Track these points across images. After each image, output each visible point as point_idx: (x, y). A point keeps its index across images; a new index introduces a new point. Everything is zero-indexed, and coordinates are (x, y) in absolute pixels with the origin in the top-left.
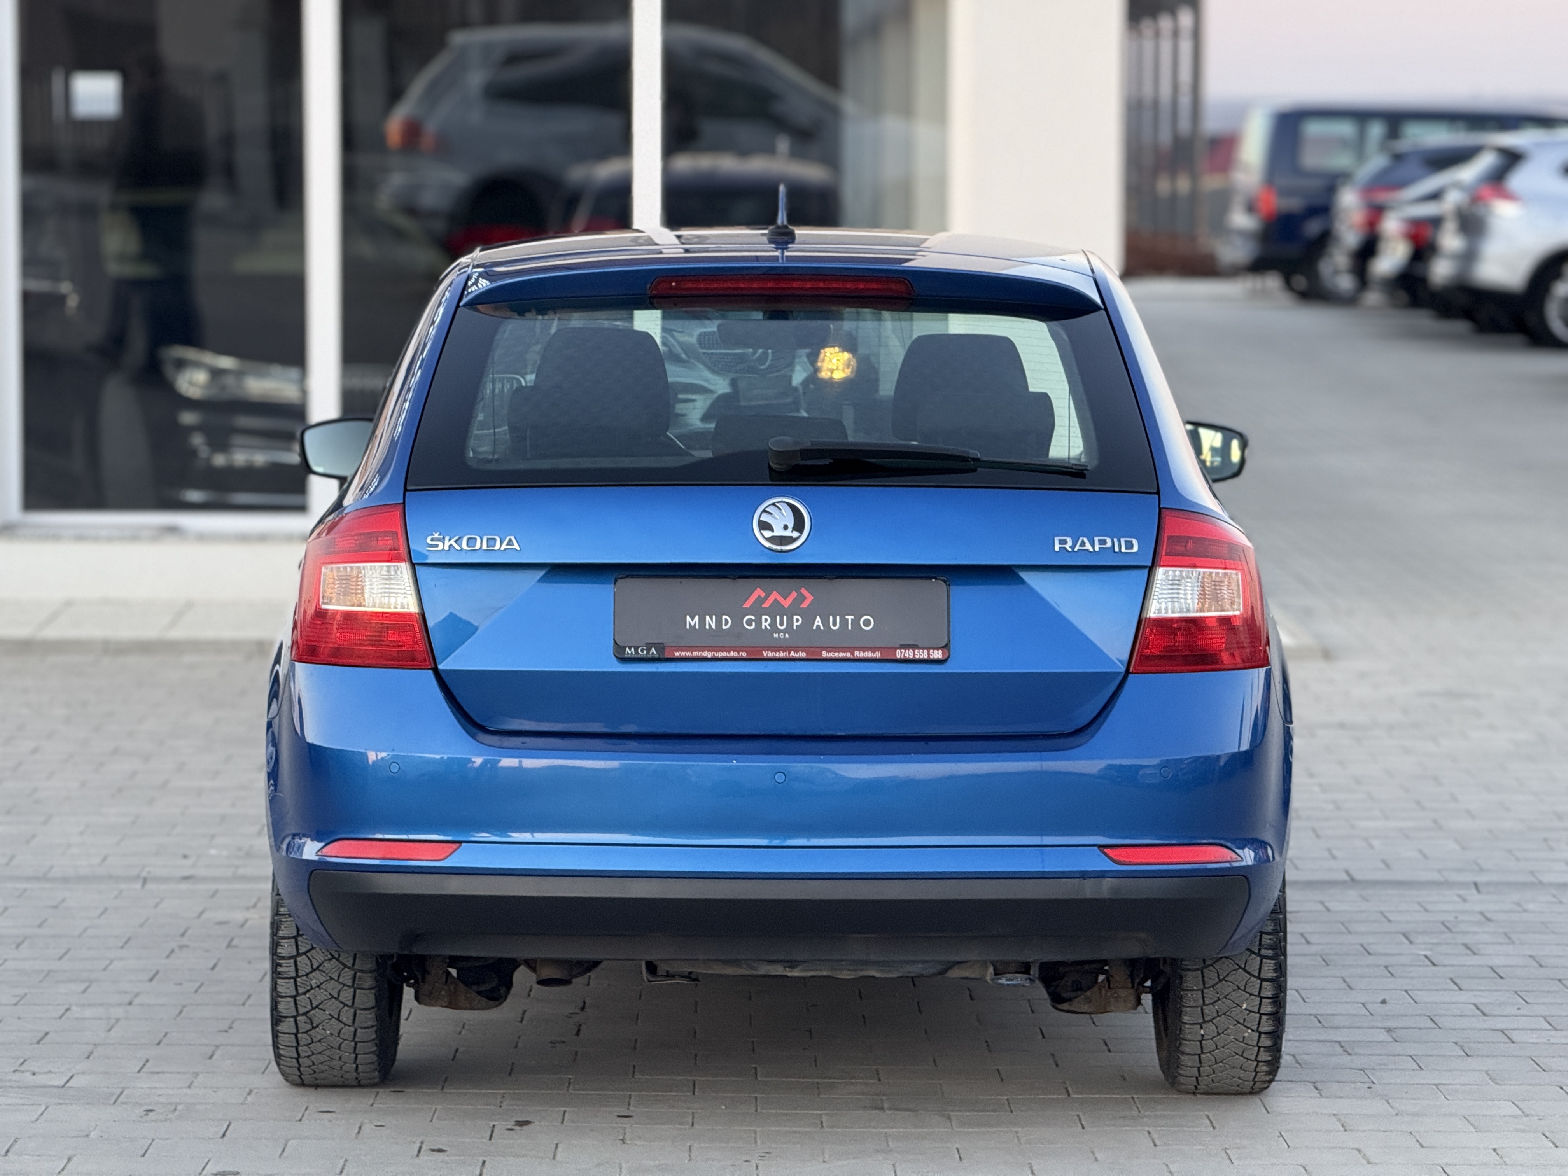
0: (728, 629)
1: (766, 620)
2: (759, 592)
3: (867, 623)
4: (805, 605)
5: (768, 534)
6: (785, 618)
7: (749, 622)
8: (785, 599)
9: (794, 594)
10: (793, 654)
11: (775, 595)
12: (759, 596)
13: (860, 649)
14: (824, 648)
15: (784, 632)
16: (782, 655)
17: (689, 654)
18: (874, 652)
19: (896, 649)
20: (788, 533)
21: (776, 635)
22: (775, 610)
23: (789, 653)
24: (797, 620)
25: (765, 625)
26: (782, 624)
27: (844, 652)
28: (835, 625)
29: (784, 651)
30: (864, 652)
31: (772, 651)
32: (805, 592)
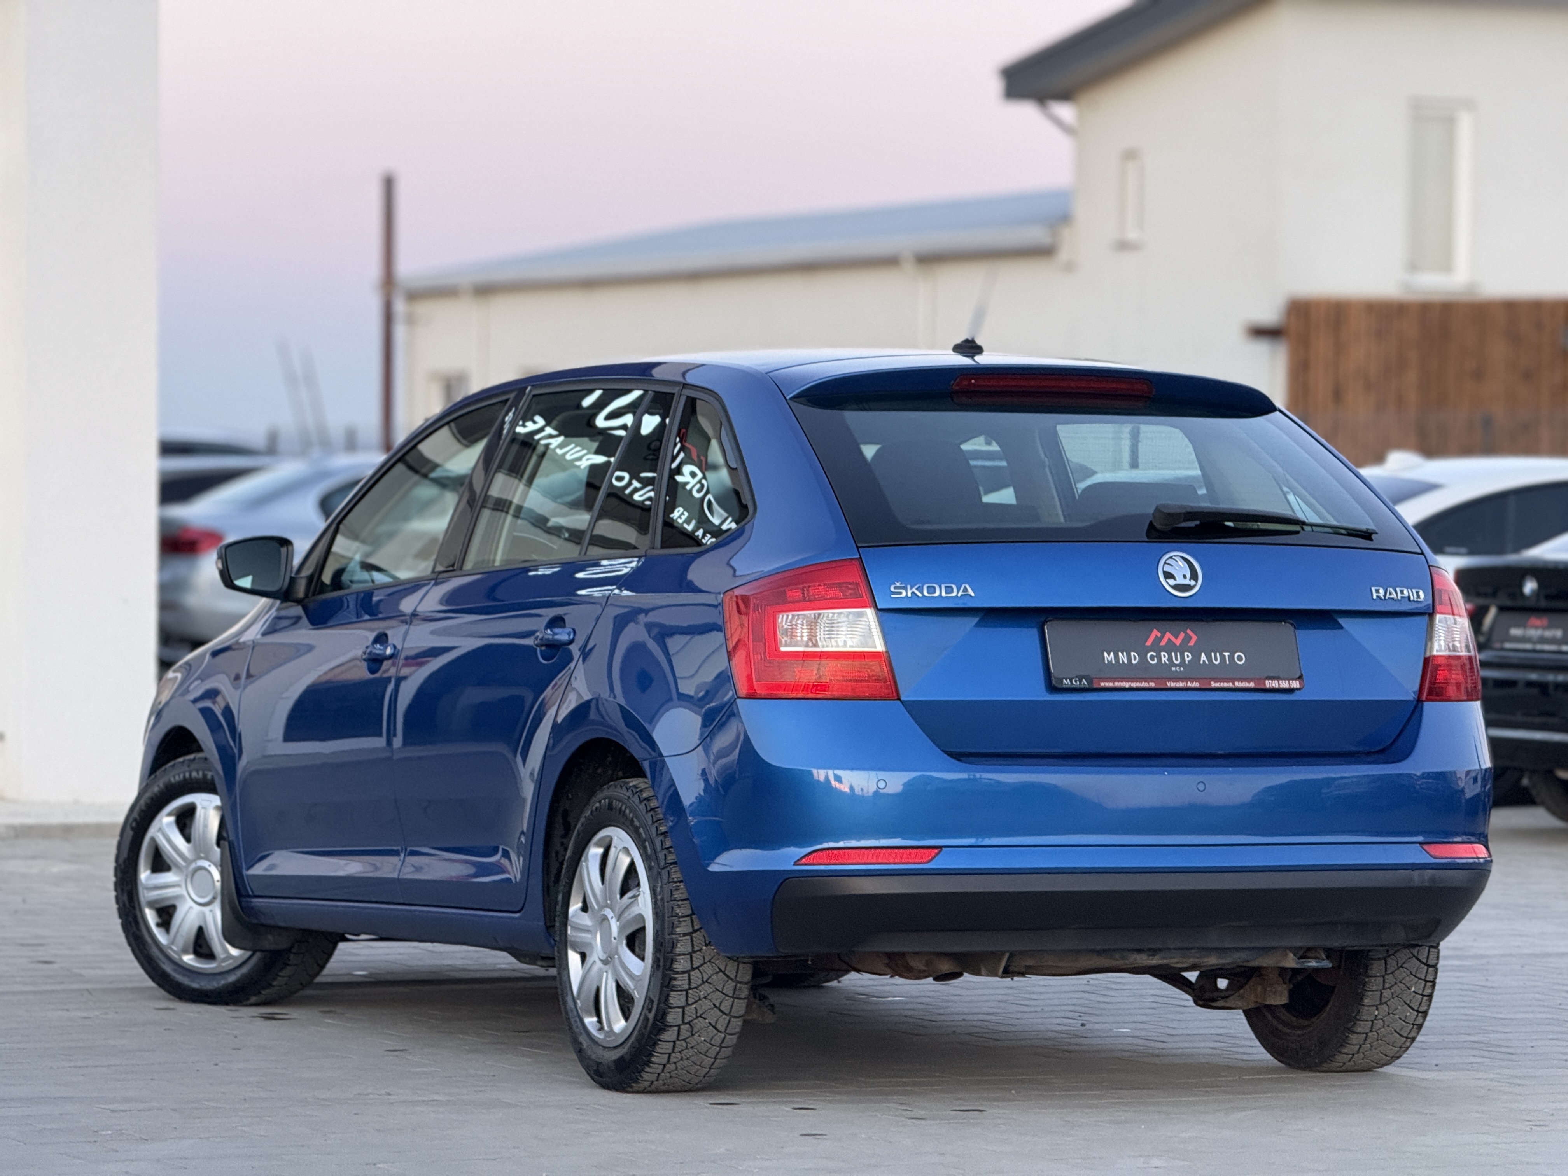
0: (1138, 663)
1: (1164, 656)
2: (1156, 633)
3: (1240, 659)
4: (1192, 644)
5: (1172, 582)
6: (1178, 654)
7: (1152, 658)
8: (1176, 638)
9: (1182, 635)
10: (1189, 684)
11: (1168, 635)
12: (1156, 636)
13: (1238, 680)
14: (1211, 679)
15: (1179, 665)
16: (1181, 685)
17: (1111, 684)
18: (1249, 683)
19: (1264, 680)
20: (1187, 582)
21: (1173, 669)
22: (1170, 648)
23: (1187, 683)
24: (1188, 656)
25: (1165, 660)
26: (1177, 660)
27: (1228, 682)
28: (1216, 660)
29: (1183, 682)
30: (1242, 682)
31: (1174, 682)
32: (1191, 634)
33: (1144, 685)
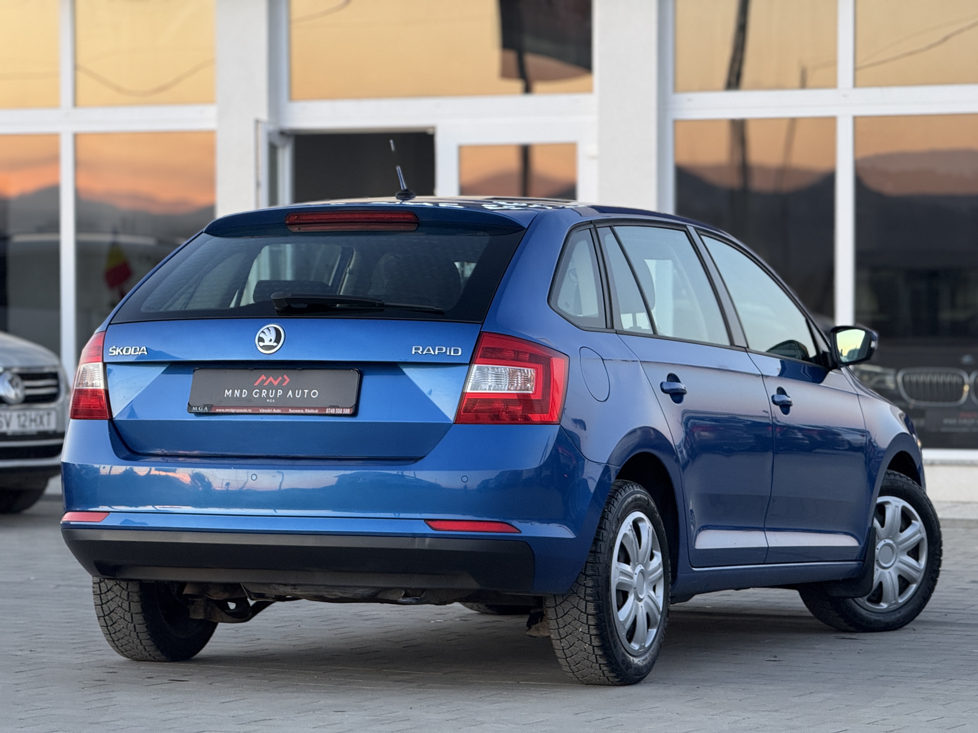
0: (246, 397)
1: (264, 392)
2: (263, 377)
3: (314, 394)
4: (285, 384)
5: (261, 344)
6: (274, 391)
7: (256, 394)
8: (275, 381)
9: (280, 378)
11: (271, 379)
12: (263, 379)
13: (310, 408)
14: (290, 407)
15: (272, 398)
16: (269, 411)
17: (223, 410)
18: (315, 410)
19: (326, 408)
20: (272, 344)
21: (268, 400)
22: (270, 387)
23: (273, 410)
24: (280, 392)
25: (264, 395)
26: (272, 394)
27: (300, 409)
28: (298, 395)
29: (270, 409)
30: (310, 409)
31: (264, 409)
32: (286, 377)
33: (245, 411)
